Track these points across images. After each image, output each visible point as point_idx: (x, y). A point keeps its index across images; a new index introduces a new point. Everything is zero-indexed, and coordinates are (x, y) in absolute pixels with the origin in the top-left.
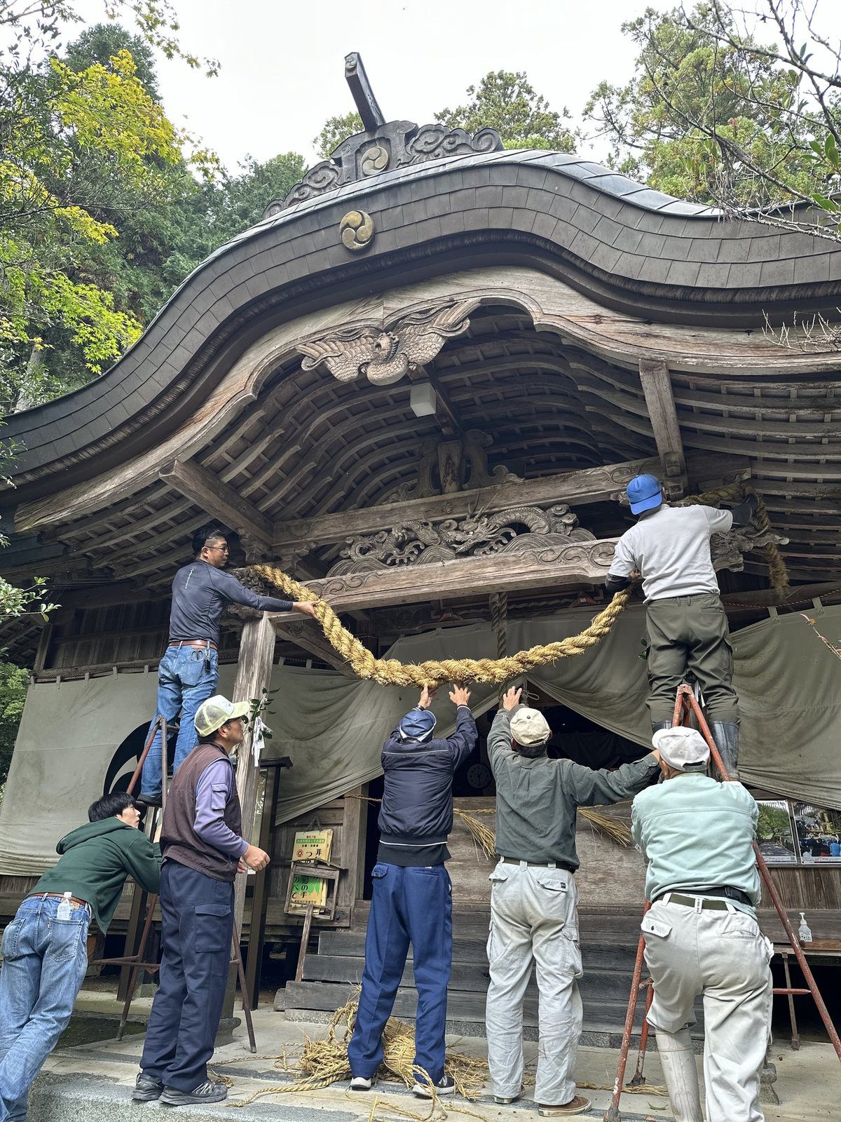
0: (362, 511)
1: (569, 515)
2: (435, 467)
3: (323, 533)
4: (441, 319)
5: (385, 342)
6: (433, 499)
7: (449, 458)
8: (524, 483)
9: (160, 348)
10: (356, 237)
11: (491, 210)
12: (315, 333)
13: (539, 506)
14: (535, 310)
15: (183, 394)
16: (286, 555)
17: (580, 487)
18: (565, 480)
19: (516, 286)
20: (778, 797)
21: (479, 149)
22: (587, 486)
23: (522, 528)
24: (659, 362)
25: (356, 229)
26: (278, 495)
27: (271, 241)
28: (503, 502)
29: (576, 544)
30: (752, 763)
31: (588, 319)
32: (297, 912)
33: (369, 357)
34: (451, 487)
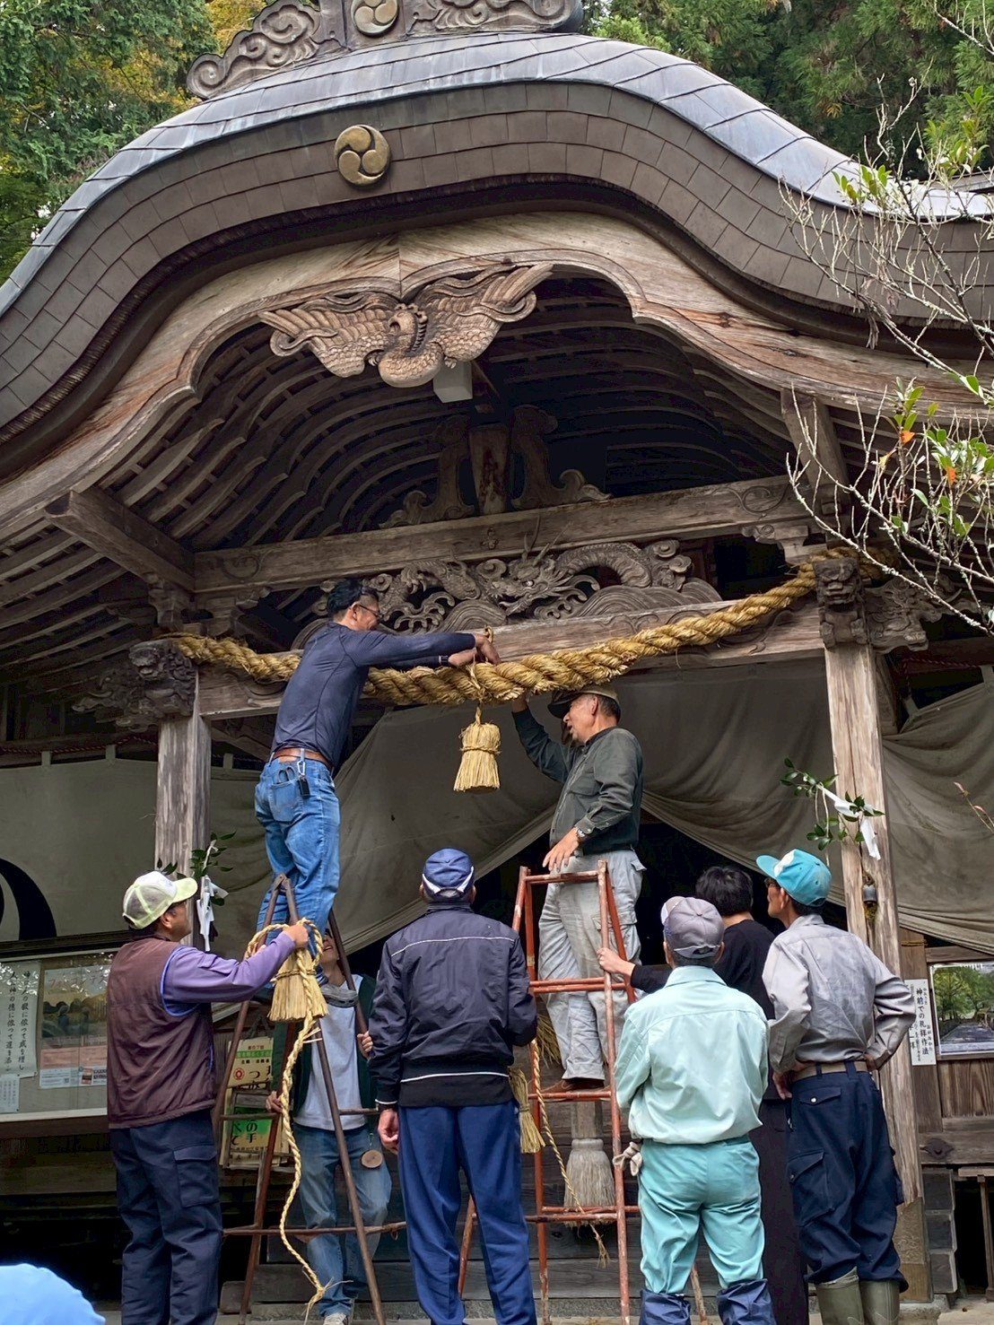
0: (346, 538)
1: (680, 558)
2: (465, 467)
3: (282, 574)
4: (492, 293)
5: (405, 321)
6: (465, 523)
7: (488, 454)
8: (610, 504)
9: (44, 318)
10: (361, 167)
11: (571, 148)
12: (288, 293)
13: (633, 542)
14: (634, 294)
15: (78, 387)
16: (221, 609)
17: (695, 516)
18: (673, 501)
19: (605, 251)
20: (987, 957)
21: (544, 14)
22: (706, 513)
23: (609, 577)
24: (808, 395)
25: (361, 154)
26: (205, 511)
27: (221, 157)
28: (578, 534)
29: (690, 607)
30: (947, 909)
31: (710, 318)
32: (245, 1165)
33: (381, 342)
34: (493, 504)
